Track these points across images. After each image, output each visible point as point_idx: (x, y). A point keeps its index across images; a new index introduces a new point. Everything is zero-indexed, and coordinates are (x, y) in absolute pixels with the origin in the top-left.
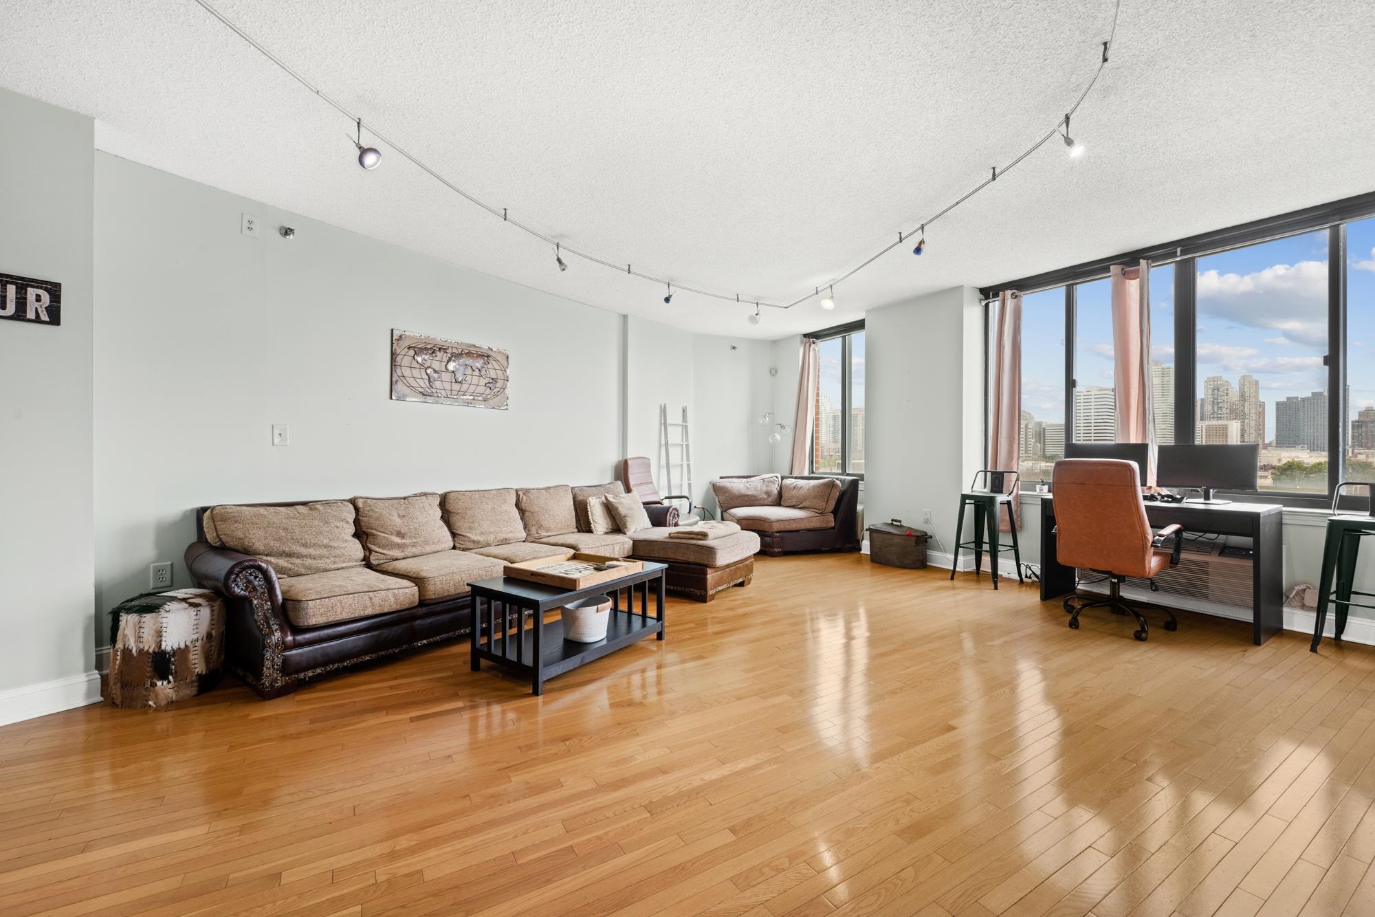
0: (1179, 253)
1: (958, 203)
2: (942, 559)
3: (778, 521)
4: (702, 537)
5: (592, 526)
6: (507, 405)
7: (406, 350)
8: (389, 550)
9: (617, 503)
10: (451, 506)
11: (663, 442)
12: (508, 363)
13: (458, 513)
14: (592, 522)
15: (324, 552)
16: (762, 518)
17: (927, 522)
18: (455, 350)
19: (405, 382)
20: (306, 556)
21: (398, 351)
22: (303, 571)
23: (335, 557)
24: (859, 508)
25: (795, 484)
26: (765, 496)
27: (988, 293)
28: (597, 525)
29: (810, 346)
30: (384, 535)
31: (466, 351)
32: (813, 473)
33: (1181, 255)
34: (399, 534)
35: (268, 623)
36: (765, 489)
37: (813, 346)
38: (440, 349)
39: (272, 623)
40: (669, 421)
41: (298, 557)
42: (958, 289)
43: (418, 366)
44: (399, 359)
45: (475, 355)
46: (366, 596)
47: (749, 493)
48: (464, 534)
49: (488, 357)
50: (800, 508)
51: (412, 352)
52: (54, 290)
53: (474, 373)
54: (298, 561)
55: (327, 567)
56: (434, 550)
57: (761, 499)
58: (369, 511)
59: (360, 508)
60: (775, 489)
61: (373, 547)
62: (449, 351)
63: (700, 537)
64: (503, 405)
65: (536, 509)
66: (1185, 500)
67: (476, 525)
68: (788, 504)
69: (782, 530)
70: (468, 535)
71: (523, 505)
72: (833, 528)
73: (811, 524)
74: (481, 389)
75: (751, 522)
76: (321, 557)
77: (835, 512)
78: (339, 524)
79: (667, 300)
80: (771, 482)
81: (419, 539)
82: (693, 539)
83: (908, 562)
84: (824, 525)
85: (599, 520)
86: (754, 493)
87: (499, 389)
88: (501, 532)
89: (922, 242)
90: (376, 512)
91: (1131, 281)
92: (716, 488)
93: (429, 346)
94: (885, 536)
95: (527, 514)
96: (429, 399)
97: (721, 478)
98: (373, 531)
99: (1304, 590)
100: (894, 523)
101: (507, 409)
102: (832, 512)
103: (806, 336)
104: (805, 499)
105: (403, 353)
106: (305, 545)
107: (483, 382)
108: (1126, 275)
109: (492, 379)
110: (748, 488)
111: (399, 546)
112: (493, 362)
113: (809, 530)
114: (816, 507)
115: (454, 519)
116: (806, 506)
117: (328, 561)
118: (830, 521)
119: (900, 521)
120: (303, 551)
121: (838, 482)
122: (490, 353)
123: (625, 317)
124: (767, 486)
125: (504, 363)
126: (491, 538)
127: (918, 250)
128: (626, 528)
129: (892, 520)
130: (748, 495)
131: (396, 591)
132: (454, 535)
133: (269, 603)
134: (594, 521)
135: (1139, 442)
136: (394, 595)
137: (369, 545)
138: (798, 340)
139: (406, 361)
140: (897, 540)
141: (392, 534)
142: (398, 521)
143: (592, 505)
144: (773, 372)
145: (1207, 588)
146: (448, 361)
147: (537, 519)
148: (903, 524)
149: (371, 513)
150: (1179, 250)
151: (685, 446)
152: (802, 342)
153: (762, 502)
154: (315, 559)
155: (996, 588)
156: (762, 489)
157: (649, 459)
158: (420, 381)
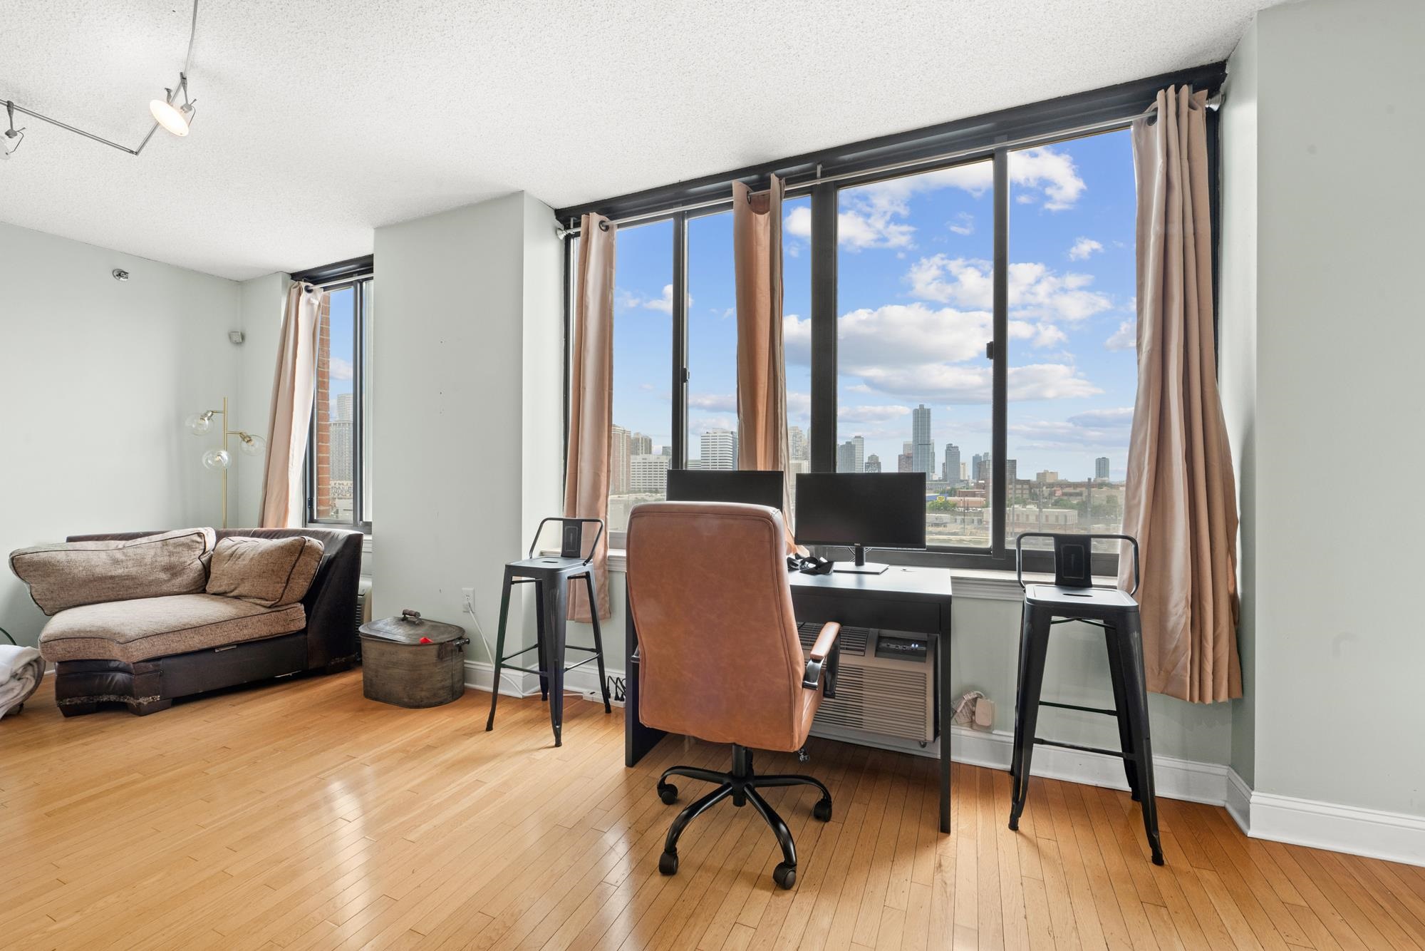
0: (819, 174)
3: (148, 637)
16: (108, 632)
17: (467, 610)
26: (162, 577)
27: (568, 217)
29: (299, 295)
32: (312, 521)
36: (164, 560)
37: (304, 295)
42: (516, 196)
47: (119, 571)
50: (237, 597)
57: (159, 582)
60: (194, 560)
69: (160, 653)
72: (304, 631)
73: (245, 632)
75: (75, 645)
77: (308, 599)
80: (187, 545)
83: (423, 694)
84: (279, 629)
86: (133, 570)
91: (758, 216)
92: (20, 567)
94: (385, 648)
99: (975, 700)
100: (411, 617)
102: (301, 602)
103: (296, 276)
104: (242, 579)
108: (752, 205)
110: (116, 562)
113: (240, 644)
114: (264, 595)
116: (244, 593)
118: (297, 617)
119: (418, 614)
121: (315, 542)
124: (171, 554)
129: (404, 614)
130: (112, 577)
135: (769, 469)
138: (282, 282)
140: (404, 655)
144: (239, 339)
145: (859, 710)
148: (424, 619)
152: (285, 284)
153: (153, 589)
155: (558, 742)
156: (152, 563)
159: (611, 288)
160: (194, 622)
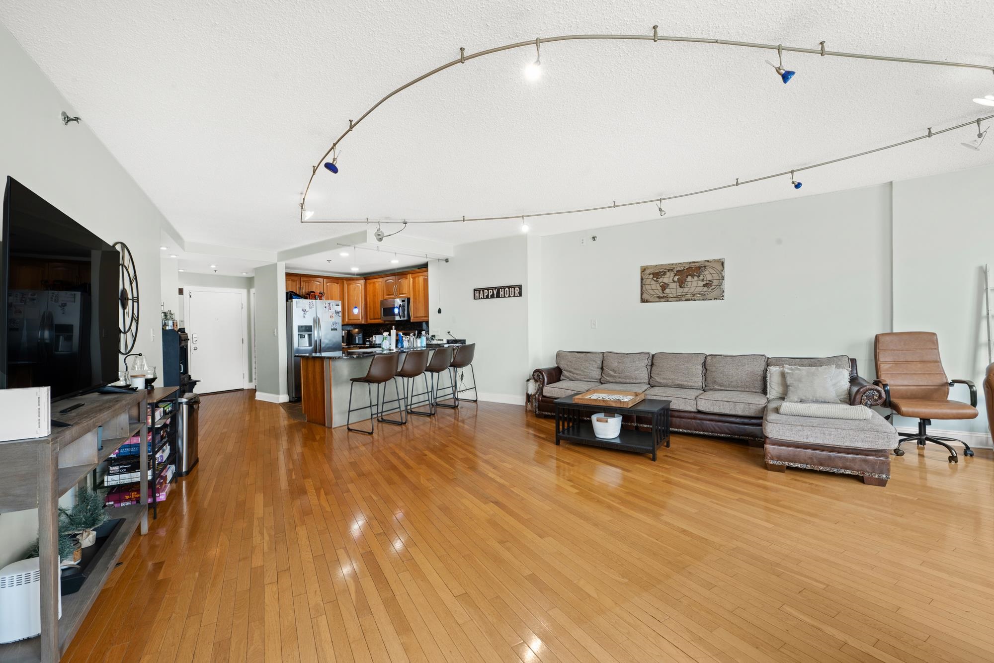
6: (723, 296)
7: (648, 276)
8: (608, 377)
10: (657, 360)
11: (984, 313)
12: (723, 268)
13: (657, 366)
18: (679, 269)
19: (648, 293)
22: (573, 379)
23: (585, 376)
28: (772, 390)
30: (608, 370)
31: (687, 267)
34: (615, 371)
38: (669, 270)
43: (655, 283)
44: (644, 281)
45: (694, 268)
48: (657, 378)
49: (705, 267)
51: (651, 276)
52: (520, 287)
53: (693, 280)
54: (572, 375)
58: (608, 358)
59: (605, 357)
61: (604, 375)
62: (675, 270)
64: (720, 296)
71: (707, 365)
74: (698, 290)
87: (714, 287)
88: (677, 380)
90: (610, 359)
93: (661, 271)
96: (663, 300)
98: (606, 368)
101: (723, 299)
105: (646, 277)
107: (701, 284)
109: (709, 281)
111: (613, 377)
112: (711, 269)
115: (654, 367)
122: (707, 264)
123: (890, 184)
125: (720, 268)
132: (650, 377)
134: (770, 386)
139: (648, 282)
141: (611, 370)
142: (616, 364)
143: (771, 372)
146: (675, 276)
157: (934, 334)
158: (656, 291)
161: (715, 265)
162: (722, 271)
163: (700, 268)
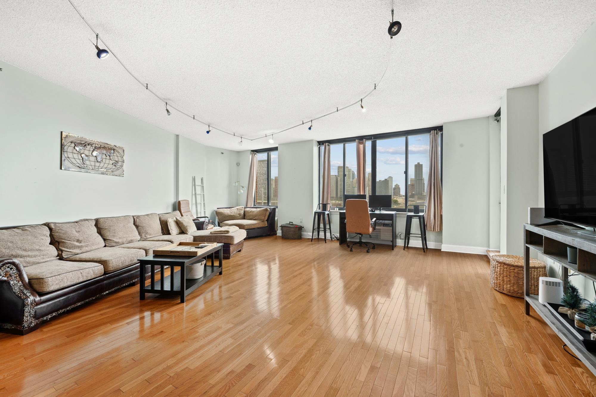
0: (373, 138)
1: (325, 116)
2: (308, 234)
3: (247, 225)
4: (227, 233)
5: (170, 231)
6: (123, 174)
7: (70, 143)
8: (73, 249)
9: (181, 220)
10: (101, 225)
11: (194, 193)
12: (124, 154)
13: (106, 229)
14: (170, 230)
15: (37, 253)
16: (240, 224)
17: (301, 222)
18: (96, 145)
19: (69, 160)
20: (26, 256)
21: (65, 144)
23: (43, 255)
24: (276, 218)
25: (251, 210)
26: (239, 216)
27: (320, 143)
28: (173, 231)
29: (254, 155)
30: (70, 242)
31: (103, 146)
32: (255, 206)
33: (374, 139)
34: (78, 241)
35: (23, 293)
36: (238, 212)
37: (255, 155)
38: (89, 144)
39: (25, 293)
40: (196, 184)
41: (21, 257)
42: (311, 141)
43: (77, 152)
44: (66, 148)
45: (107, 149)
46: (79, 272)
47: (232, 214)
48: (111, 239)
49: (114, 150)
50: (254, 220)
51: (73, 145)
53: (107, 158)
55: (39, 261)
56: (97, 248)
57: (238, 217)
58: (59, 230)
59: (53, 228)
60: (242, 212)
61: (63, 249)
62: (94, 145)
63: (225, 232)
64: (121, 175)
65: (144, 225)
66: (376, 211)
67: (116, 234)
68: (248, 218)
69: (248, 228)
70: (113, 239)
71: (137, 224)
72: (267, 227)
73: (259, 226)
74: (110, 166)
76: (35, 256)
77: (267, 220)
78: (43, 238)
79: (208, 132)
80: (241, 209)
81: (89, 243)
82: (222, 233)
83: (295, 237)
84: (264, 226)
85: (173, 228)
86: (234, 214)
87: (119, 166)
88: (129, 237)
89: (311, 126)
90: (63, 230)
91: (361, 145)
92: (218, 213)
93: (83, 142)
94: (288, 228)
95: (140, 228)
96: (83, 170)
97: (218, 209)
98: (63, 240)
99: (401, 234)
100: (290, 223)
101: (123, 176)
102: (266, 221)
103: (252, 151)
104: (256, 216)
105: (68, 145)
106: (25, 250)
107: (111, 162)
108: (360, 143)
109: (116, 161)
110: (231, 213)
111: (79, 247)
112: (117, 153)
113: (258, 228)
114: (261, 219)
115: (102, 232)
116: (257, 219)
117: (40, 258)
118: (266, 224)
119: (292, 222)
120: (24, 253)
121: (269, 209)
122: (115, 148)
123: (177, 136)
124: (239, 211)
125: (122, 154)
126: (125, 240)
127: (310, 128)
128: (187, 231)
129: (290, 222)
130: (231, 215)
131: (93, 268)
132: (105, 240)
133: (21, 282)
135: (363, 194)
136: (93, 270)
137: (61, 248)
138: (249, 152)
139: (70, 149)
140: (292, 229)
141: (74, 241)
142: (77, 234)
143: (170, 222)
144: (238, 164)
145: (380, 236)
146: (93, 151)
147: (145, 229)
148: (293, 223)
149: (60, 231)
150: (373, 137)
151: (202, 195)
152: (251, 153)
153: (237, 218)
154: (31, 257)
155: (326, 243)
156: (237, 213)
157: (188, 201)
158: (78, 161)
159: (330, 157)
160: (248, 224)
161: (120, 151)
162: (123, 156)
163: (111, 149)
